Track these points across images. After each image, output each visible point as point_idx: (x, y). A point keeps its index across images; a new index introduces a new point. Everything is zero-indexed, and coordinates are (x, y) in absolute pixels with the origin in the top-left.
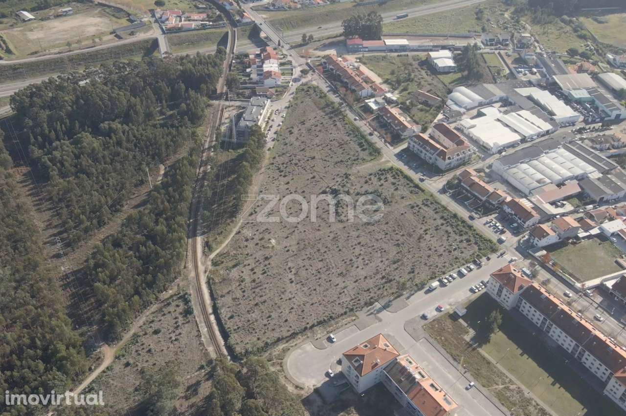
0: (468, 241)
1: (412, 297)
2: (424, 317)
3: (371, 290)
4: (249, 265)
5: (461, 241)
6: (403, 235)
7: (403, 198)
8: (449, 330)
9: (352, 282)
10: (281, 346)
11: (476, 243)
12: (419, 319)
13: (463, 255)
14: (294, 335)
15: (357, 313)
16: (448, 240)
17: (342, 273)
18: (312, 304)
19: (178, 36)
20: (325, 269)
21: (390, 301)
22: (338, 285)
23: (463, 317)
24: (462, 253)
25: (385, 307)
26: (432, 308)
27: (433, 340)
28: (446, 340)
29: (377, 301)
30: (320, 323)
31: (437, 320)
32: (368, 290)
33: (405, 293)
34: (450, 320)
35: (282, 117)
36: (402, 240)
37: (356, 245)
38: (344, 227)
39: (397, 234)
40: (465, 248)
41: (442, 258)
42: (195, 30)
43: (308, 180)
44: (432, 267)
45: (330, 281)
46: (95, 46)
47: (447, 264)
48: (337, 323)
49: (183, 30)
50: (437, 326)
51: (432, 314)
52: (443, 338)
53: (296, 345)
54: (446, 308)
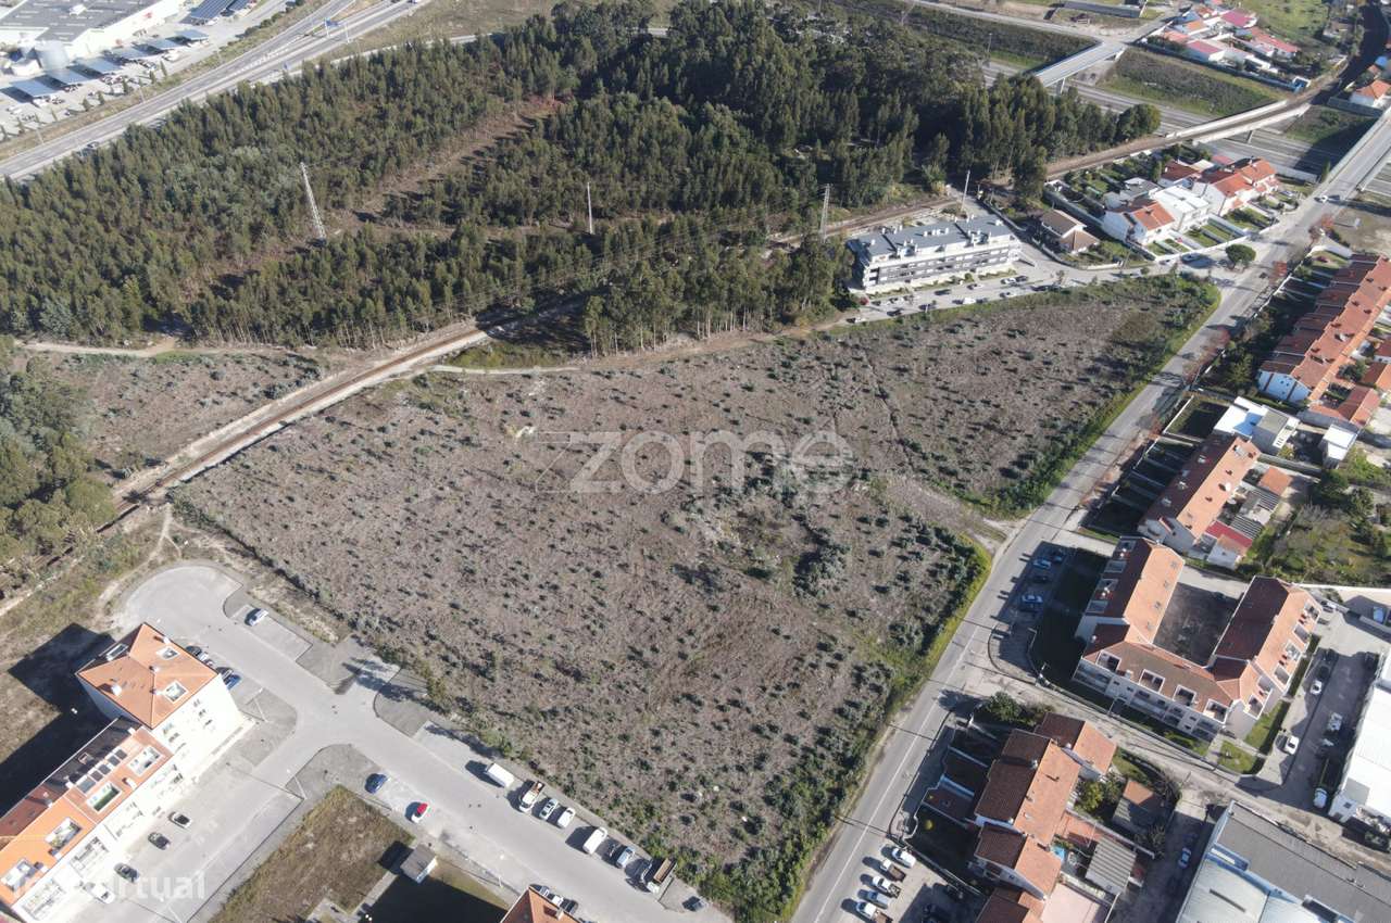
0: (753, 826)
1: (444, 739)
2: (373, 781)
3: (434, 644)
4: (437, 423)
5: (738, 808)
6: (683, 656)
7: (852, 614)
8: (345, 856)
9: (450, 600)
10: (218, 545)
11: (752, 853)
12: (366, 771)
13: (679, 829)
14: (249, 552)
15: (348, 639)
16: (725, 769)
17: (472, 572)
18: (350, 552)
19: (1152, 61)
20: (473, 540)
21: (409, 695)
22: (430, 576)
23: (403, 880)
24: (686, 820)
25: (387, 690)
26: (417, 793)
27: (299, 823)
28: (304, 857)
29: (403, 665)
30: (295, 581)
31: (374, 817)
32: (433, 638)
33: (454, 716)
34: (384, 849)
35: (1002, 295)
36: (661, 658)
37: (588, 570)
38: (644, 531)
39: (681, 641)
40: (712, 825)
41: (634, 771)
42: (1213, 66)
43: (790, 415)
44: (581, 756)
45: (437, 560)
46: (982, 10)
47: (612, 790)
48: (307, 612)
49: (1181, 53)
50: (353, 820)
51: (393, 798)
52: (310, 846)
53: (228, 565)
54: (428, 828)
